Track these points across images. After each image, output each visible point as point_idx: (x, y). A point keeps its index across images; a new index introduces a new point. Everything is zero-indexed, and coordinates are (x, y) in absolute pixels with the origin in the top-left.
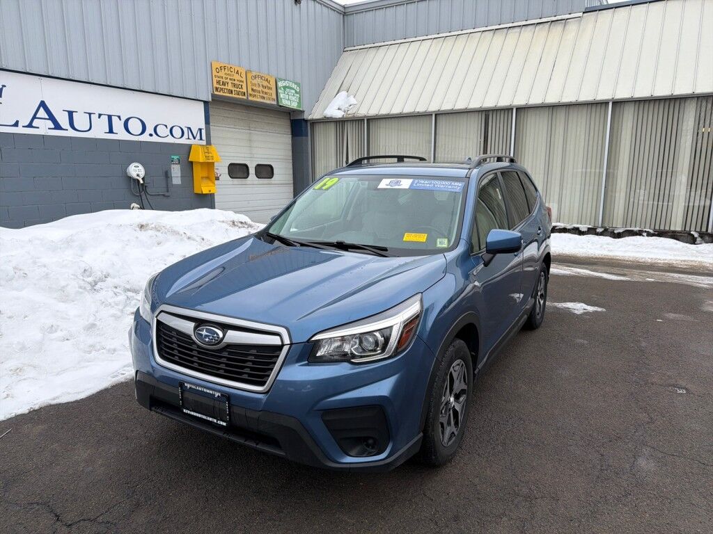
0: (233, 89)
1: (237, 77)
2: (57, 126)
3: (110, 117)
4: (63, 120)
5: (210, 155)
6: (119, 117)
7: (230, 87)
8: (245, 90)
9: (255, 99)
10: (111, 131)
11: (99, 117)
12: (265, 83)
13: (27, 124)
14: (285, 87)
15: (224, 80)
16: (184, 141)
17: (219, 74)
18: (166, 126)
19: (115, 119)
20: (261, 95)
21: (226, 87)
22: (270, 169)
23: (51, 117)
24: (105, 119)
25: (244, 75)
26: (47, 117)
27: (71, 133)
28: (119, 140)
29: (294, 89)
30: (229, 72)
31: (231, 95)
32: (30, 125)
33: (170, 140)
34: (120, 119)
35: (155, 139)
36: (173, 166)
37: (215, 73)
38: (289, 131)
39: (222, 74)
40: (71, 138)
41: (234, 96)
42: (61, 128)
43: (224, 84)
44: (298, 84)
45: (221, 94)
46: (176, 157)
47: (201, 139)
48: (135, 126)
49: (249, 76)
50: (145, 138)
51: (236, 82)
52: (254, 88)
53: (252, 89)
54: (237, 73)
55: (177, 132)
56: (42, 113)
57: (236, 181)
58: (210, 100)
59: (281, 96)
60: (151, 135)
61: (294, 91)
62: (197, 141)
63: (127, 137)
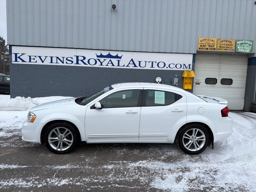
0: (209, 48)
1: (211, 42)
2: (135, 66)
3: (152, 62)
4: (137, 64)
5: (190, 74)
6: (156, 62)
7: (207, 47)
8: (215, 47)
9: (221, 51)
10: (152, 67)
11: (149, 63)
12: (229, 43)
13: (127, 66)
14: (241, 44)
15: (204, 45)
16: (181, 69)
17: (201, 43)
18: (174, 64)
19: (154, 63)
20: (225, 48)
21: (205, 47)
22: (230, 81)
23: (134, 63)
24: (151, 63)
25: (216, 42)
26: (133, 63)
27: (139, 68)
28: (155, 70)
29: (248, 44)
30: (208, 41)
31: (207, 50)
32: (128, 66)
33: (175, 69)
34: (156, 63)
35: (169, 69)
36: (175, 78)
37: (200, 42)
38: (247, 63)
39: (204, 42)
40: (139, 69)
41: (209, 50)
42: (136, 67)
43: (204, 46)
44: (252, 41)
45: (202, 50)
46: (176, 75)
47: (190, 68)
48: (161, 65)
49: (219, 41)
50: (165, 69)
51: (211, 45)
52: (221, 46)
53: (220, 47)
54: (212, 41)
55: (179, 66)
56: (131, 62)
57: (209, 85)
58: (196, 53)
59: (238, 48)
60: (167, 68)
61: (248, 45)
62: (187, 69)
63: (158, 68)
